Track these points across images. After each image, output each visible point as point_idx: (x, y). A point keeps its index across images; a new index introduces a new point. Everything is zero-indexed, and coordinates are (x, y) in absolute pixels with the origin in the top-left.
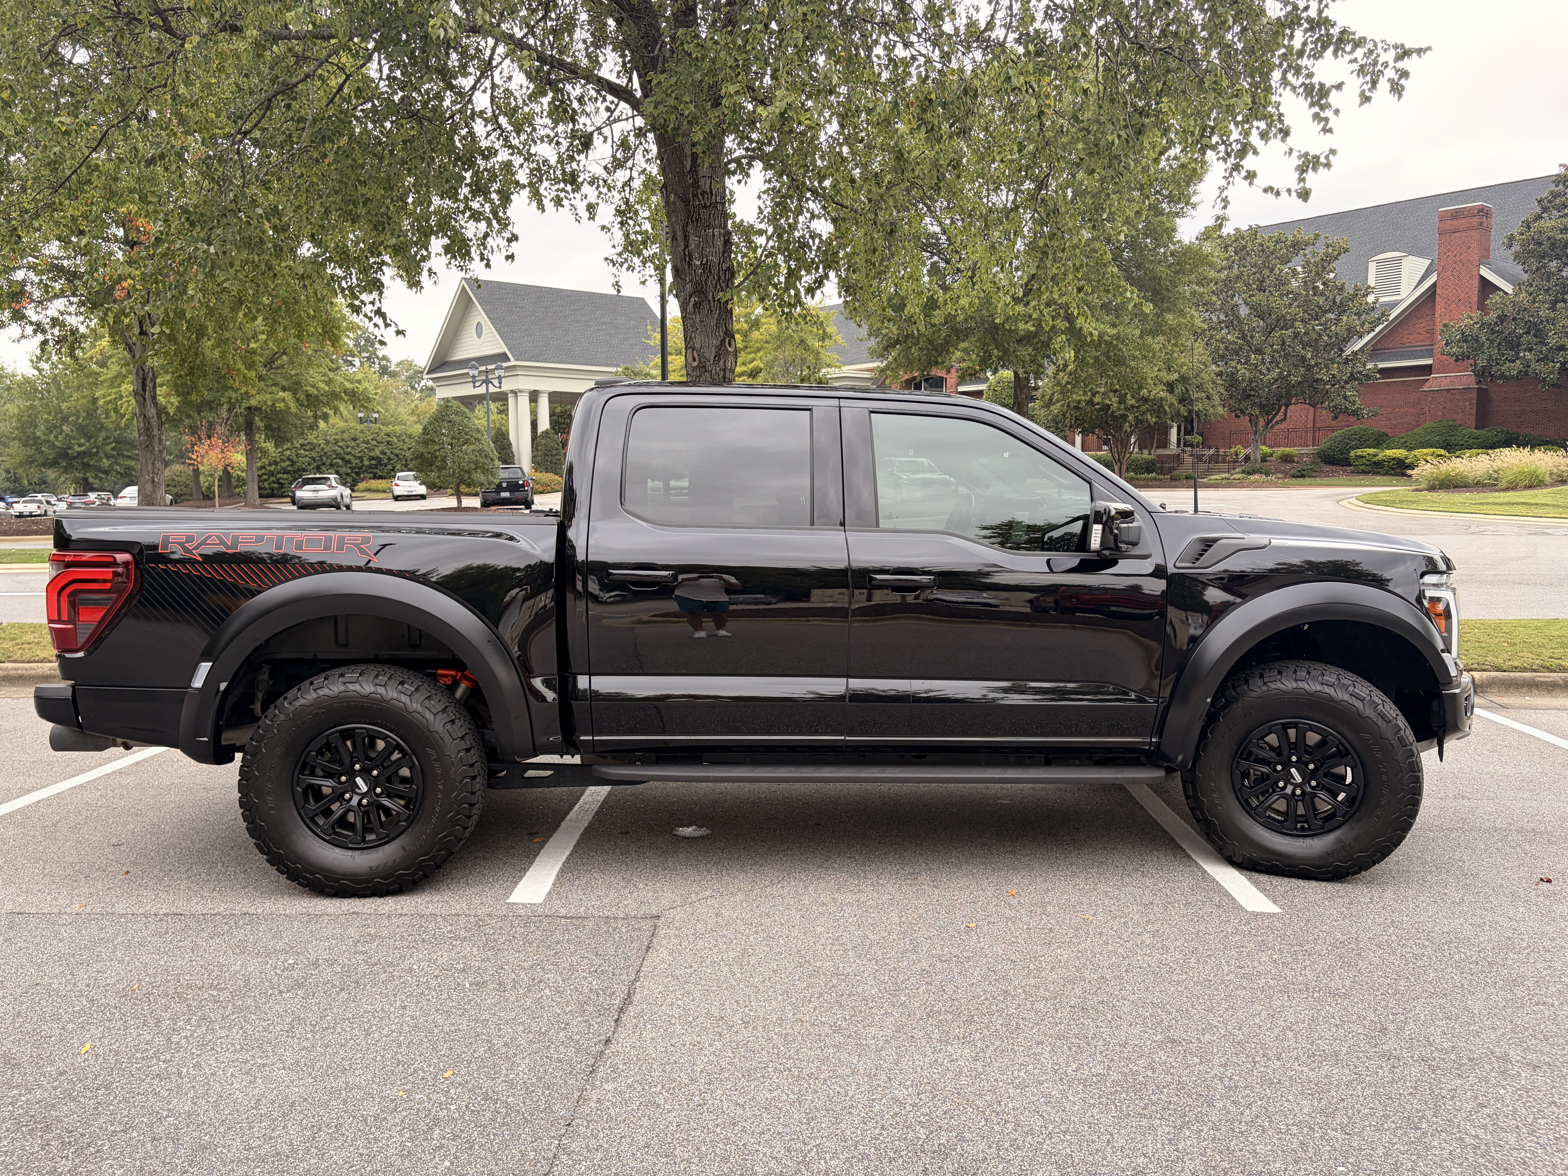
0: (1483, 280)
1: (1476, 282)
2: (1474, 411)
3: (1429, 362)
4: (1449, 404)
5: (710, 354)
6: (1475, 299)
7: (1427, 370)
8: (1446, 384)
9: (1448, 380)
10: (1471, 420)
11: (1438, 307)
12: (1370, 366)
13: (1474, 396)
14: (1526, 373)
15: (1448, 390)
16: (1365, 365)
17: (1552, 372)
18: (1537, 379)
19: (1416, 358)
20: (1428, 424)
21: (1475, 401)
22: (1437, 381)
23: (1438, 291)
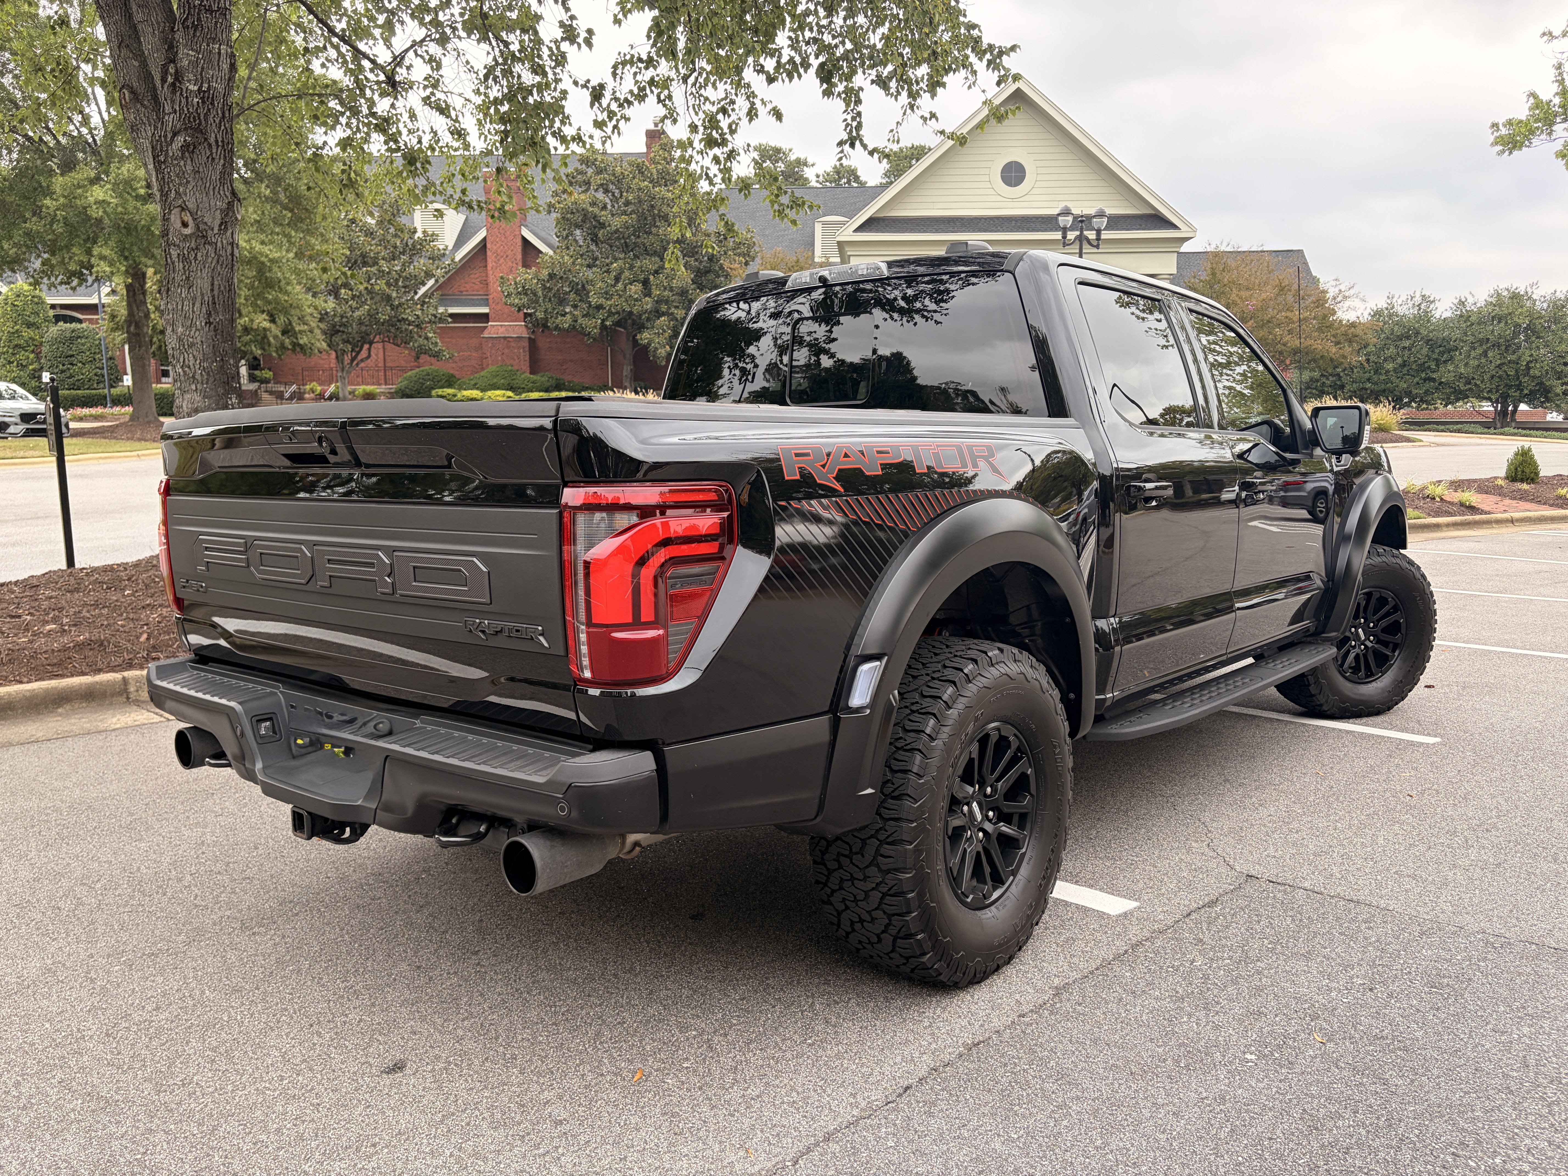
0: (525, 241)
1: (519, 242)
2: (527, 358)
3: (485, 310)
4: (506, 351)
5: (213, 220)
6: (519, 256)
7: (485, 317)
8: (502, 333)
9: (503, 329)
10: (526, 366)
11: (489, 260)
12: (441, 310)
13: (526, 344)
14: (574, 327)
15: (505, 338)
16: (436, 308)
17: (595, 327)
18: (584, 333)
19: (474, 305)
20: (492, 368)
21: (527, 349)
22: (495, 329)
23: (488, 246)
